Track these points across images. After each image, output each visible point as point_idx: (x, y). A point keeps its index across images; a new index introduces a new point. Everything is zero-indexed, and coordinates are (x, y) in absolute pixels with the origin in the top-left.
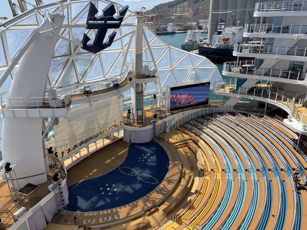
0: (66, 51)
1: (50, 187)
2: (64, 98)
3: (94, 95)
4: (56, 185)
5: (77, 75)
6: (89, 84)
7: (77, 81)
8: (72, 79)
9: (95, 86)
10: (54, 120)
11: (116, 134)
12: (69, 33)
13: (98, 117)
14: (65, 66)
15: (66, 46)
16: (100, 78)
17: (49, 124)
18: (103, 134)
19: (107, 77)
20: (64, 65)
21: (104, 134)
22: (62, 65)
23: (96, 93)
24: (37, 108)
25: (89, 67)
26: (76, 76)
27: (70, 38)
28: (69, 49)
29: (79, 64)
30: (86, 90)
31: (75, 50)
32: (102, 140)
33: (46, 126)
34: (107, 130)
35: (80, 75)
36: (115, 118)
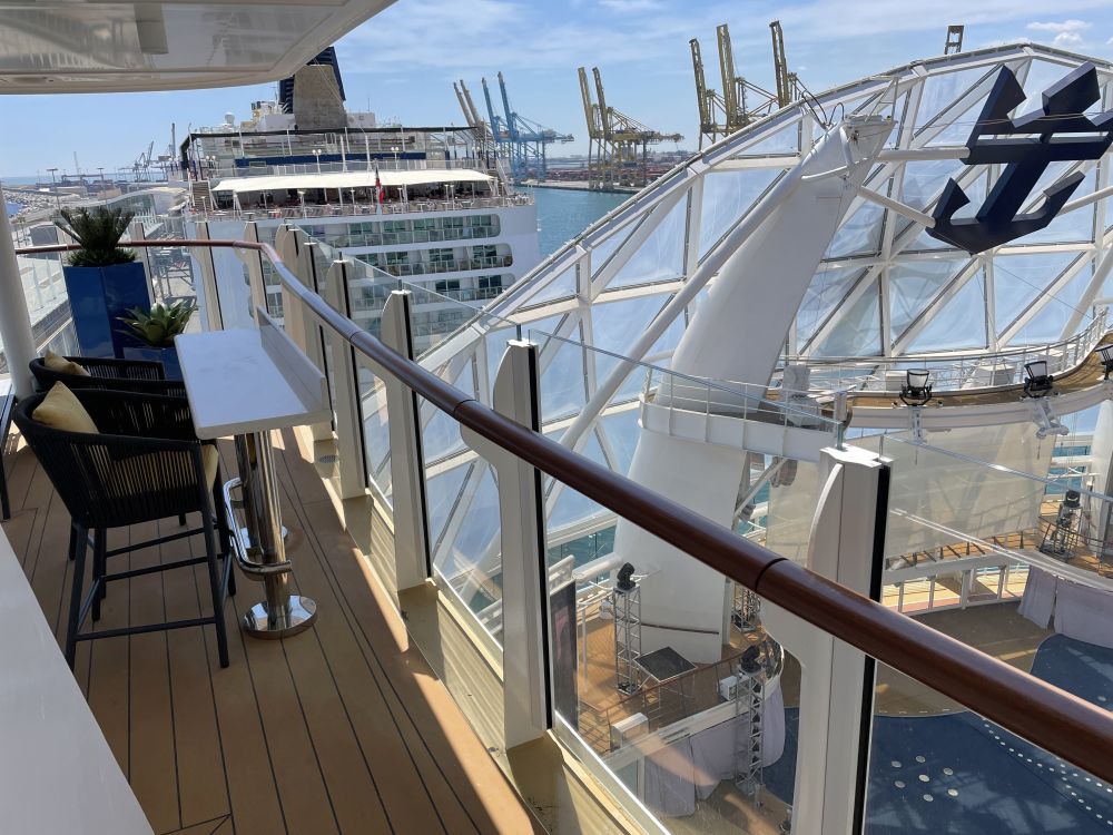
0: (864, 241)
1: (728, 683)
2: (832, 399)
3: (938, 407)
4: (746, 684)
5: (882, 328)
6: (929, 365)
7: (879, 348)
8: (862, 340)
9: (947, 375)
10: (782, 469)
11: (989, 580)
12: (891, 181)
13: (932, 491)
14: (848, 294)
15: (871, 224)
16: (972, 345)
17: (762, 477)
18: (939, 562)
19: (999, 346)
20: (847, 289)
21: (941, 565)
22: (840, 288)
23: (949, 399)
24: (741, 416)
25: (934, 303)
26: (878, 332)
27: (889, 195)
28: (877, 234)
29: (899, 288)
30: (912, 384)
31: (897, 238)
32: (927, 585)
33: (753, 480)
34: (958, 551)
35: (894, 328)
36: (1001, 514)
